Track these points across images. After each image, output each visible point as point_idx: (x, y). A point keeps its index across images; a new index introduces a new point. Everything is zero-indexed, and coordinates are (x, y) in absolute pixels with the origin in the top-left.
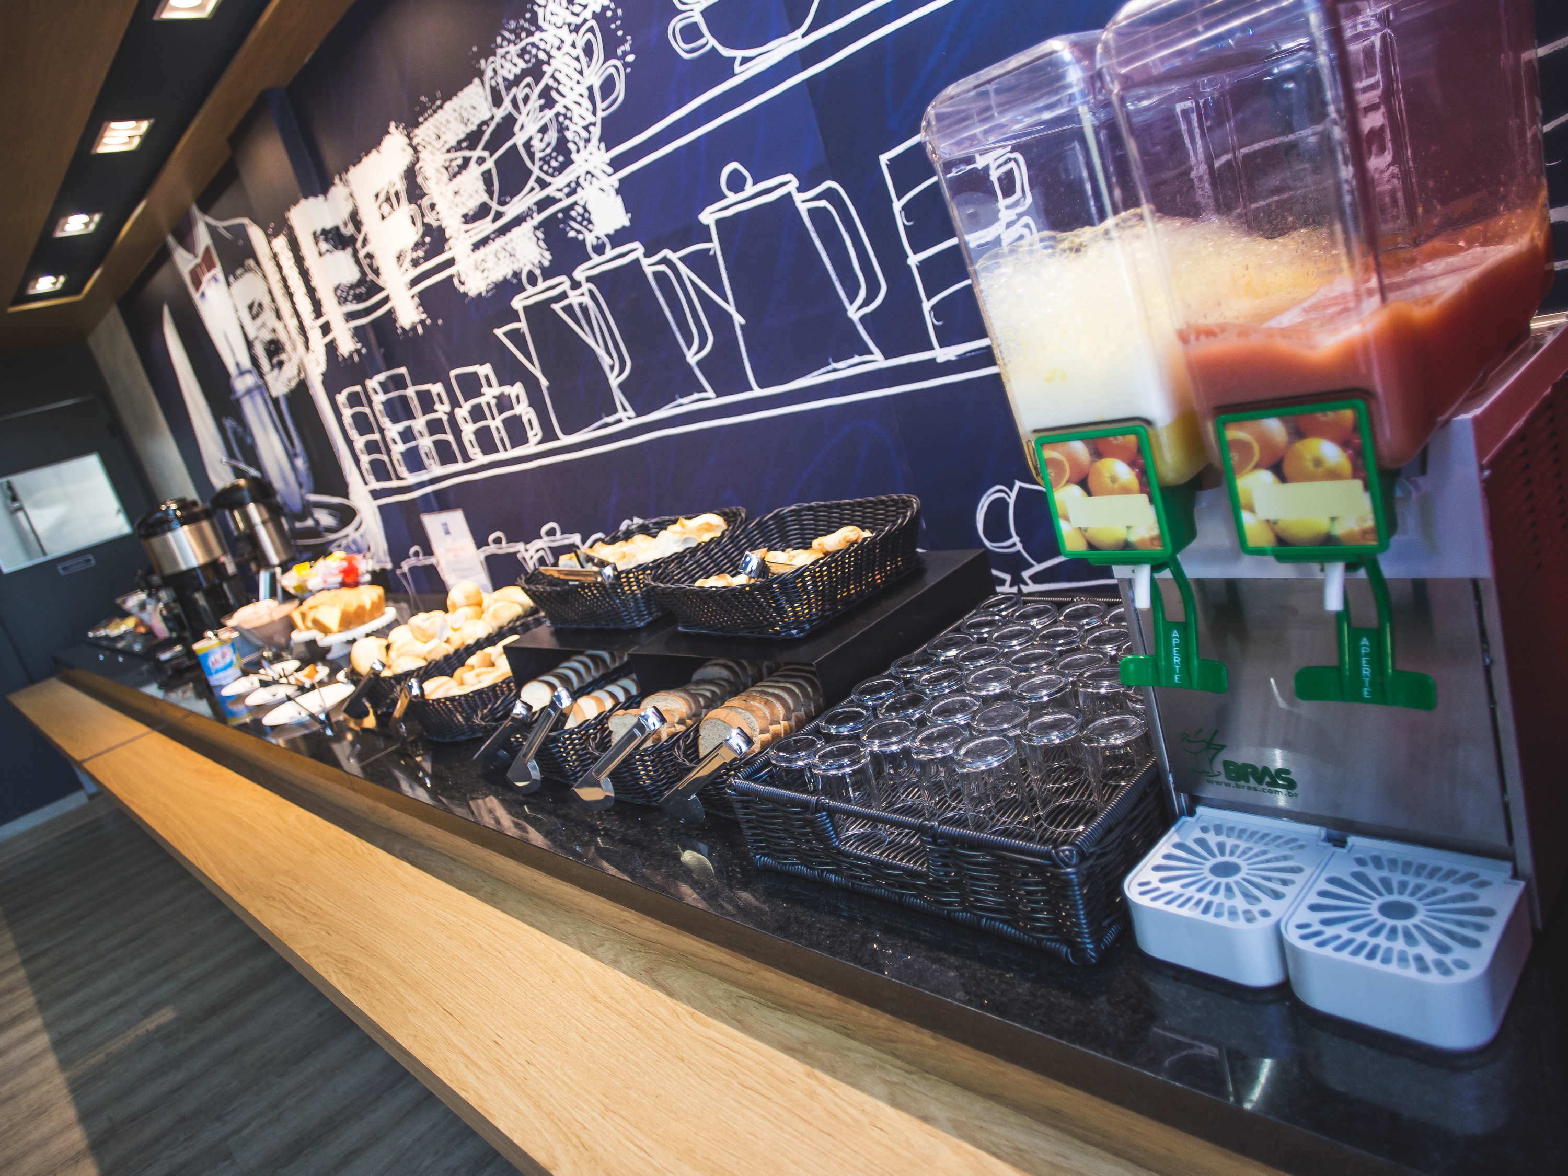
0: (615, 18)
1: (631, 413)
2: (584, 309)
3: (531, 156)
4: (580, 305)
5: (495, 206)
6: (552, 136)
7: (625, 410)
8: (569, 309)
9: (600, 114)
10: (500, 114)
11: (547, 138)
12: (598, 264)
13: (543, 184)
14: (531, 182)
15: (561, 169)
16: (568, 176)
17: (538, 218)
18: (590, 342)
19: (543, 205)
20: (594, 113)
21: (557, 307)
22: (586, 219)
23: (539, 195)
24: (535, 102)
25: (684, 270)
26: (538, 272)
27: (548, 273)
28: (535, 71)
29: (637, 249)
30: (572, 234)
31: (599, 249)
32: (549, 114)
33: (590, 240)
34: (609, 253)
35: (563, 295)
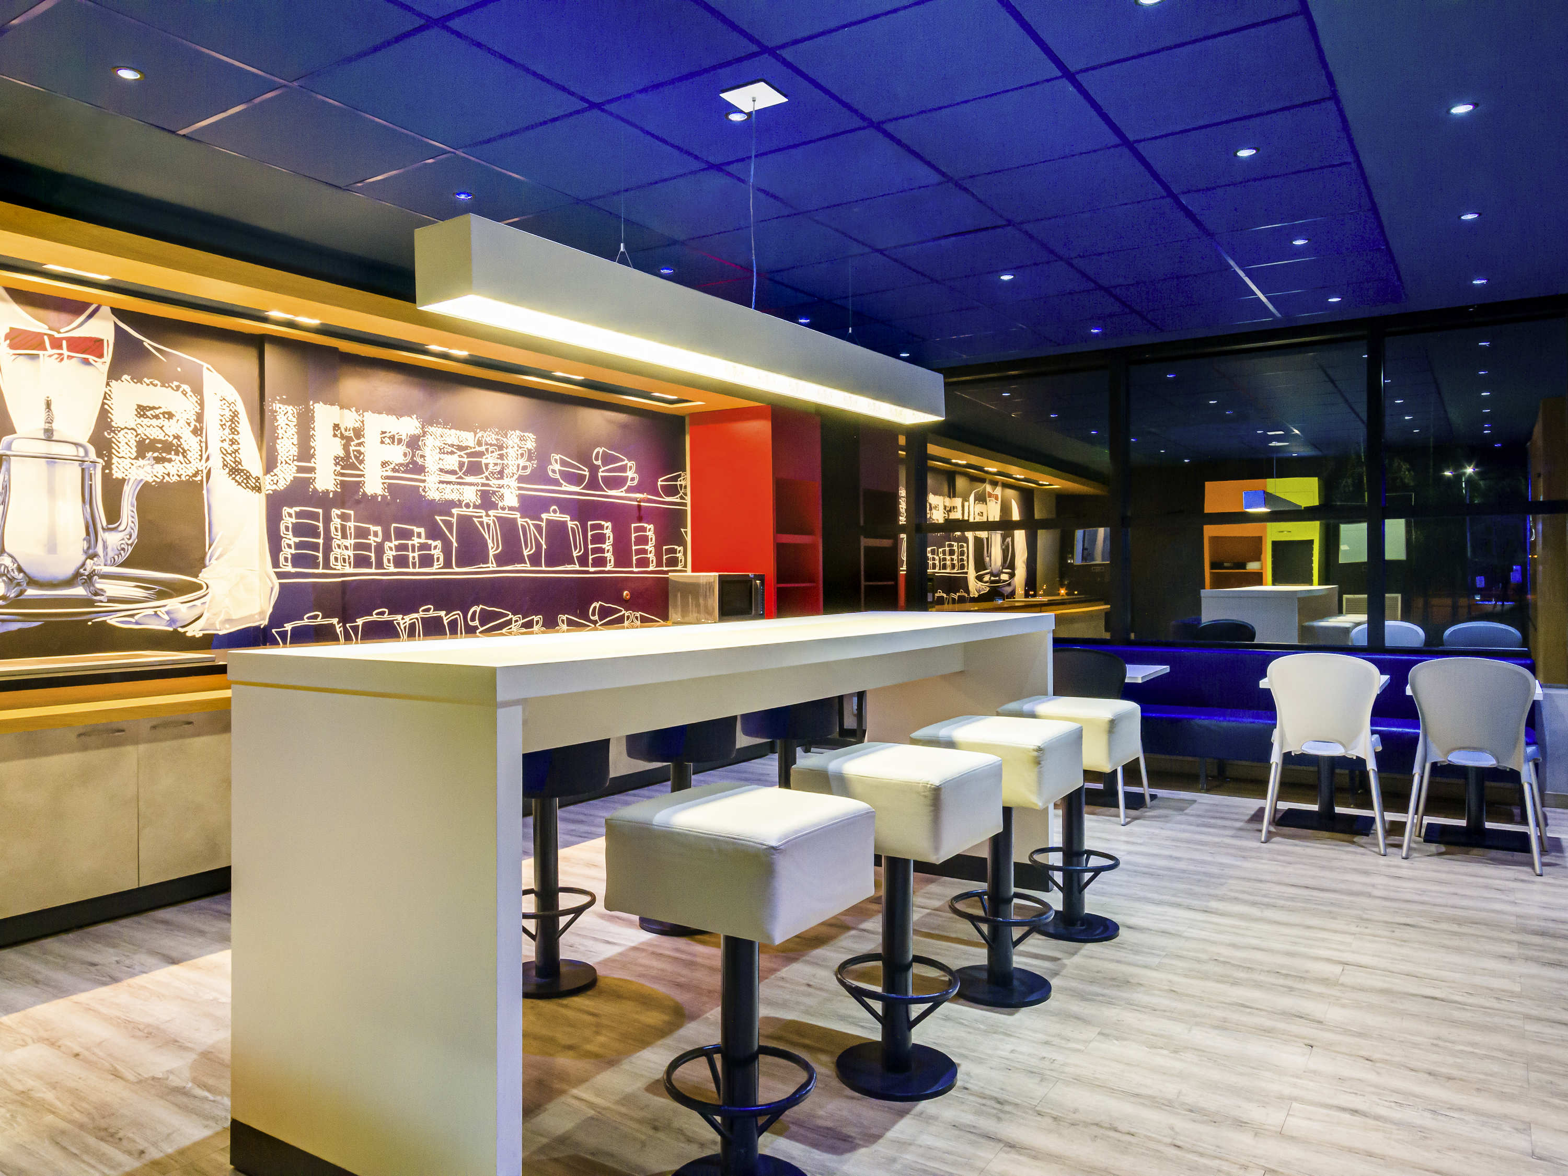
0: (534, 453)
1: (495, 565)
2: (488, 526)
3: (487, 469)
4: (487, 523)
5: (460, 474)
6: (498, 468)
7: (492, 563)
8: (481, 523)
9: (519, 473)
10: (478, 449)
11: (495, 467)
12: (500, 513)
13: (487, 479)
14: (483, 476)
15: (498, 479)
16: (500, 482)
17: (480, 488)
18: (487, 537)
19: (483, 485)
20: (518, 471)
21: (475, 520)
22: (502, 497)
23: (484, 481)
24: (496, 454)
25: (532, 527)
26: (472, 505)
27: (475, 507)
28: (501, 448)
29: (517, 515)
30: (493, 499)
31: (503, 509)
32: (499, 461)
33: (500, 504)
34: (506, 511)
35: (481, 517)
